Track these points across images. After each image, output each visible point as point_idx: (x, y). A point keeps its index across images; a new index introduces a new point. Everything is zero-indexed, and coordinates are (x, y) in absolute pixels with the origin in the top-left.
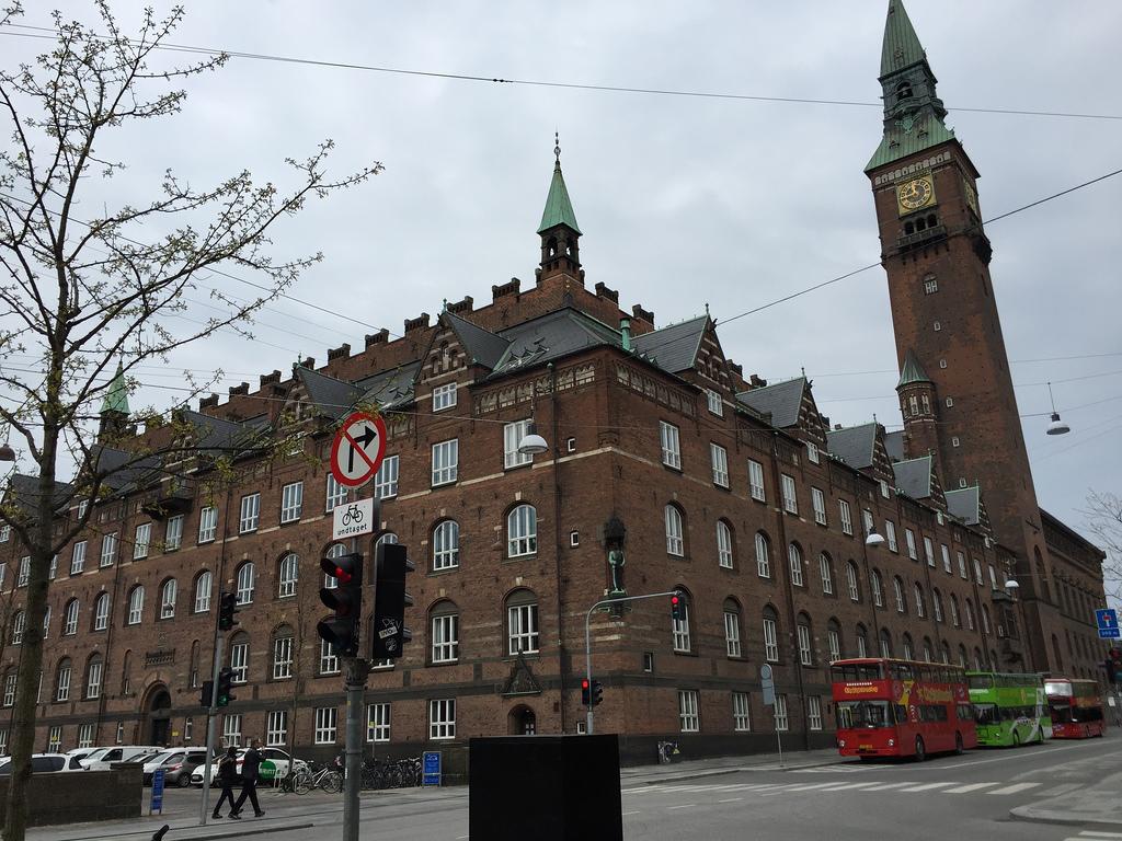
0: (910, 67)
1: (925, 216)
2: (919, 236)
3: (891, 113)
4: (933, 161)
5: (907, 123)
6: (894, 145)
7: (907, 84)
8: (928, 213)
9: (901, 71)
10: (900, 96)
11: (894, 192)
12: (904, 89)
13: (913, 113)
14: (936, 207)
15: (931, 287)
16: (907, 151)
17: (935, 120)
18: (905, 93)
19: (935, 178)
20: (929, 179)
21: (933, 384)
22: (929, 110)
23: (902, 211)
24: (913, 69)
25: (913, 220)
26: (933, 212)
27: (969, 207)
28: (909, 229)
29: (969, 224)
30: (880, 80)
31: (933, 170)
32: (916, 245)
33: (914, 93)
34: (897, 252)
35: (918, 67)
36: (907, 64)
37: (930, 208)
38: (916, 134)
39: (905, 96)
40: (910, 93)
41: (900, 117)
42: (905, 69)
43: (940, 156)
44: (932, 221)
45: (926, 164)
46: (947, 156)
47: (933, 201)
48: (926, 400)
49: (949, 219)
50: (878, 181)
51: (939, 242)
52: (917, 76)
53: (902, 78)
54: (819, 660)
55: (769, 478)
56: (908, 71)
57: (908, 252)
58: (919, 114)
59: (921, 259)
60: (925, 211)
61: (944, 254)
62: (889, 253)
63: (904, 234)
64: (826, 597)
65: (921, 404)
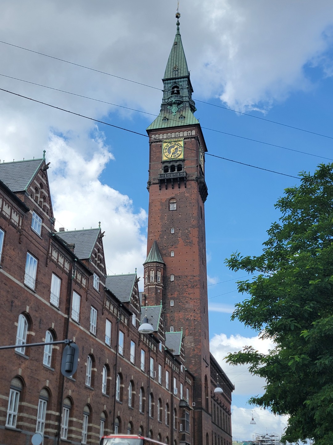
0: (181, 78)
1: (176, 164)
2: (170, 175)
3: (166, 101)
4: (185, 134)
5: (174, 109)
7: (178, 87)
8: (178, 163)
9: (175, 79)
10: (173, 93)
11: (161, 146)
12: (176, 89)
13: (179, 104)
14: (183, 160)
15: (173, 207)
16: (172, 124)
17: (190, 111)
18: (175, 92)
19: (185, 143)
20: (182, 143)
21: (165, 265)
22: (187, 105)
23: (164, 159)
24: (182, 80)
25: (169, 165)
26: (181, 163)
27: (200, 165)
28: (166, 170)
29: (199, 175)
30: (163, 80)
31: (185, 139)
32: (169, 181)
33: (181, 93)
34: (157, 181)
35: (185, 79)
36: (182, 75)
37: (180, 160)
38: (178, 116)
39: (176, 93)
40: (178, 92)
41: (171, 104)
42: (178, 78)
43: (189, 132)
44: (180, 168)
45: (181, 134)
46: (194, 133)
47: (181, 157)
48: (159, 274)
49: (190, 169)
50: (153, 137)
51: (182, 181)
52: (183, 84)
53: (175, 82)
54: (73, 436)
55: (65, 291)
56: (180, 80)
57: (164, 183)
58: (182, 105)
59: (170, 190)
60: (176, 161)
61: (183, 189)
62: (152, 182)
63: (163, 172)
64: (86, 388)
65: (156, 276)
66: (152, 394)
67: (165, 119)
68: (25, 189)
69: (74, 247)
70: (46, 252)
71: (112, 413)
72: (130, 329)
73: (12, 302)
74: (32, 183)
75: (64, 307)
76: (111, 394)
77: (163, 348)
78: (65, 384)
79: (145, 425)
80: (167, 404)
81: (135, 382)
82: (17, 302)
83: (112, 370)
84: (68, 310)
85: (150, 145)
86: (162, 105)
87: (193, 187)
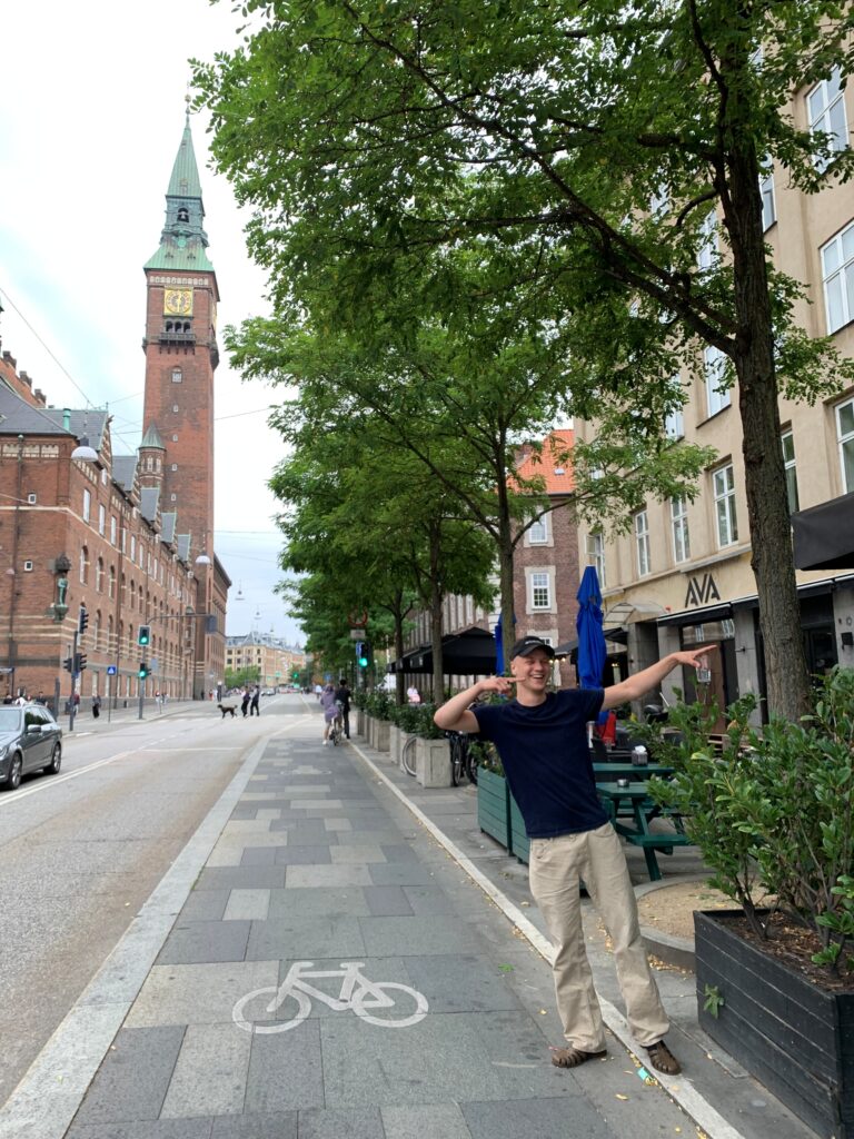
0: (191, 198)
1: (182, 321)
2: (174, 335)
3: (170, 228)
4: (195, 282)
5: (182, 242)
6: (169, 256)
7: (186, 210)
8: (185, 321)
9: (183, 198)
10: (179, 218)
12: (183, 213)
13: (187, 236)
14: (191, 318)
15: (177, 378)
16: (178, 265)
17: (200, 247)
18: (183, 217)
19: (195, 295)
20: (190, 294)
22: (199, 239)
23: (167, 312)
24: (192, 201)
25: (174, 321)
26: (189, 321)
28: (169, 326)
29: (211, 339)
30: (167, 197)
31: (195, 288)
32: (173, 343)
33: (190, 220)
34: (157, 342)
35: (196, 201)
36: (188, 195)
37: (188, 317)
38: (187, 254)
39: (183, 220)
40: (187, 220)
41: (177, 234)
42: (187, 198)
43: (201, 280)
44: (187, 326)
45: (190, 281)
46: (206, 282)
47: (190, 313)
48: (159, 462)
49: (199, 330)
50: (152, 279)
51: (189, 345)
52: (192, 207)
53: (183, 204)
56: (189, 201)
57: (166, 344)
58: (191, 238)
59: (173, 355)
60: (182, 317)
61: (190, 357)
62: (150, 341)
63: (165, 329)
65: (155, 464)
85: (148, 289)
87: (204, 355)
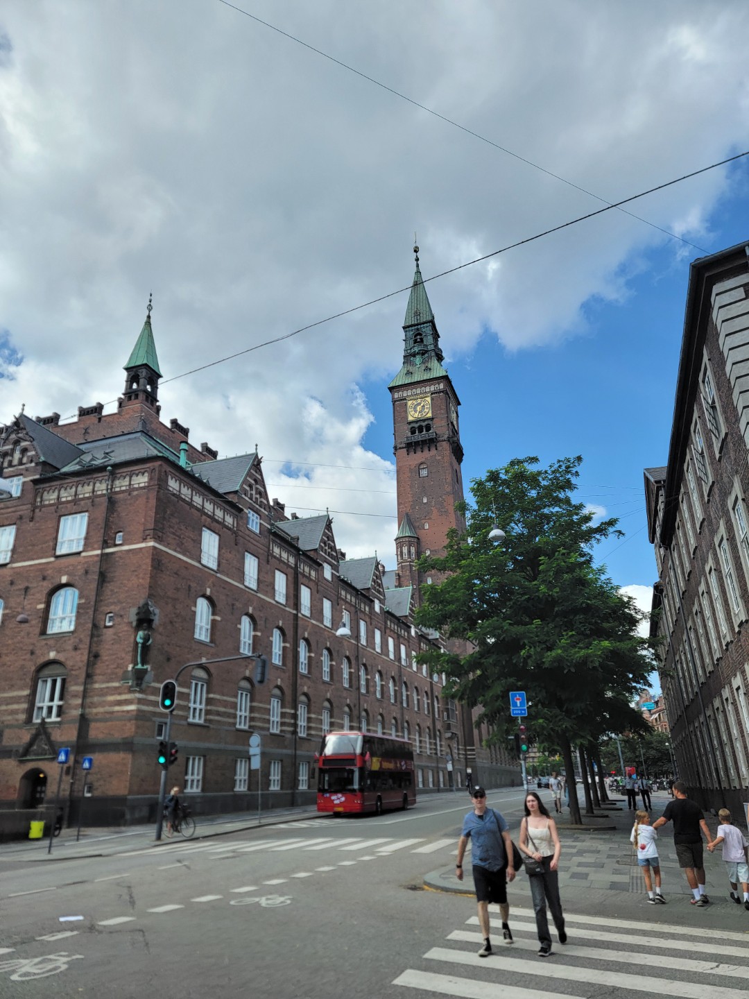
0: (423, 323)
1: (424, 424)
2: (418, 437)
3: (409, 351)
4: (432, 388)
5: (418, 360)
7: (420, 334)
8: (426, 423)
9: (417, 325)
10: (415, 342)
11: (406, 405)
12: (418, 337)
13: (423, 354)
14: (432, 419)
15: (424, 473)
16: (416, 378)
17: (436, 361)
18: (418, 340)
19: (432, 399)
20: (429, 399)
21: (418, 539)
22: (433, 354)
23: (410, 418)
24: (425, 325)
25: (416, 425)
26: (430, 422)
27: (452, 423)
28: (413, 432)
29: (451, 434)
30: (404, 328)
31: (432, 394)
32: (417, 443)
33: (425, 341)
34: (404, 445)
35: (428, 324)
36: (422, 321)
37: (428, 419)
38: (423, 368)
39: (419, 342)
40: (422, 340)
41: (414, 355)
42: (421, 324)
43: (437, 386)
44: (428, 428)
45: (428, 389)
46: (442, 386)
47: (430, 415)
48: (413, 550)
49: (440, 428)
50: (396, 396)
51: (431, 442)
52: (427, 330)
53: (418, 329)
54: (313, 732)
55: (292, 586)
56: (422, 326)
57: (411, 446)
58: (426, 355)
59: (419, 453)
60: (424, 420)
61: (433, 452)
62: (399, 446)
63: (409, 434)
64: (324, 682)
65: (409, 551)
66: (405, 683)
67: (409, 373)
68: (237, 488)
69: (298, 539)
70: (266, 549)
71: (357, 707)
72: (373, 617)
73: (233, 605)
74: (245, 481)
75: (292, 602)
76: (355, 687)
77: (416, 633)
78: (299, 681)
79: (399, 716)
80: (426, 692)
81: (384, 672)
82: (238, 605)
83: (353, 662)
84: (297, 605)
85: (394, 405)
86: (404, 357)
87: (445, 447)
